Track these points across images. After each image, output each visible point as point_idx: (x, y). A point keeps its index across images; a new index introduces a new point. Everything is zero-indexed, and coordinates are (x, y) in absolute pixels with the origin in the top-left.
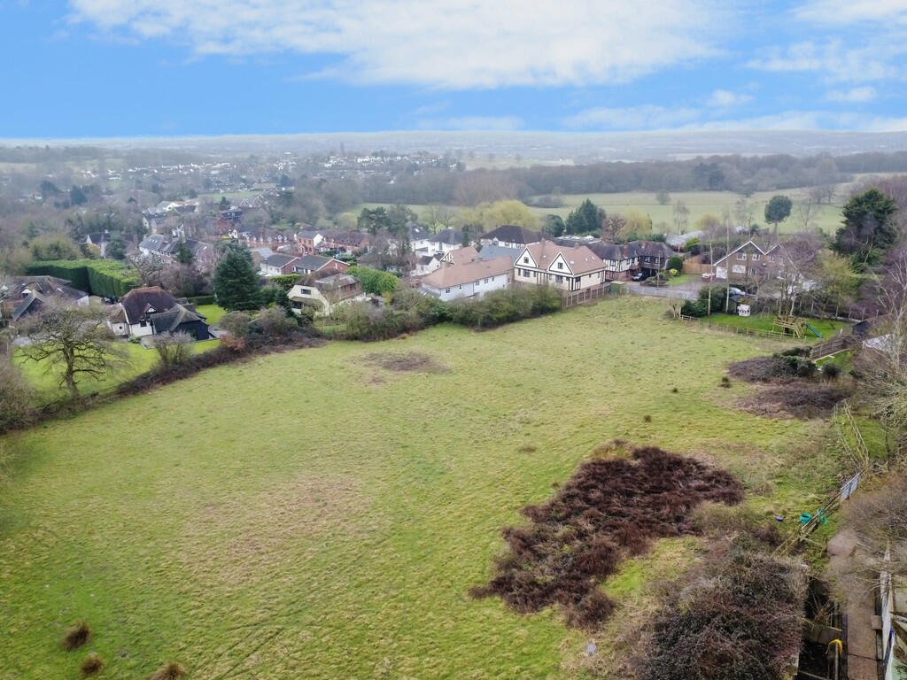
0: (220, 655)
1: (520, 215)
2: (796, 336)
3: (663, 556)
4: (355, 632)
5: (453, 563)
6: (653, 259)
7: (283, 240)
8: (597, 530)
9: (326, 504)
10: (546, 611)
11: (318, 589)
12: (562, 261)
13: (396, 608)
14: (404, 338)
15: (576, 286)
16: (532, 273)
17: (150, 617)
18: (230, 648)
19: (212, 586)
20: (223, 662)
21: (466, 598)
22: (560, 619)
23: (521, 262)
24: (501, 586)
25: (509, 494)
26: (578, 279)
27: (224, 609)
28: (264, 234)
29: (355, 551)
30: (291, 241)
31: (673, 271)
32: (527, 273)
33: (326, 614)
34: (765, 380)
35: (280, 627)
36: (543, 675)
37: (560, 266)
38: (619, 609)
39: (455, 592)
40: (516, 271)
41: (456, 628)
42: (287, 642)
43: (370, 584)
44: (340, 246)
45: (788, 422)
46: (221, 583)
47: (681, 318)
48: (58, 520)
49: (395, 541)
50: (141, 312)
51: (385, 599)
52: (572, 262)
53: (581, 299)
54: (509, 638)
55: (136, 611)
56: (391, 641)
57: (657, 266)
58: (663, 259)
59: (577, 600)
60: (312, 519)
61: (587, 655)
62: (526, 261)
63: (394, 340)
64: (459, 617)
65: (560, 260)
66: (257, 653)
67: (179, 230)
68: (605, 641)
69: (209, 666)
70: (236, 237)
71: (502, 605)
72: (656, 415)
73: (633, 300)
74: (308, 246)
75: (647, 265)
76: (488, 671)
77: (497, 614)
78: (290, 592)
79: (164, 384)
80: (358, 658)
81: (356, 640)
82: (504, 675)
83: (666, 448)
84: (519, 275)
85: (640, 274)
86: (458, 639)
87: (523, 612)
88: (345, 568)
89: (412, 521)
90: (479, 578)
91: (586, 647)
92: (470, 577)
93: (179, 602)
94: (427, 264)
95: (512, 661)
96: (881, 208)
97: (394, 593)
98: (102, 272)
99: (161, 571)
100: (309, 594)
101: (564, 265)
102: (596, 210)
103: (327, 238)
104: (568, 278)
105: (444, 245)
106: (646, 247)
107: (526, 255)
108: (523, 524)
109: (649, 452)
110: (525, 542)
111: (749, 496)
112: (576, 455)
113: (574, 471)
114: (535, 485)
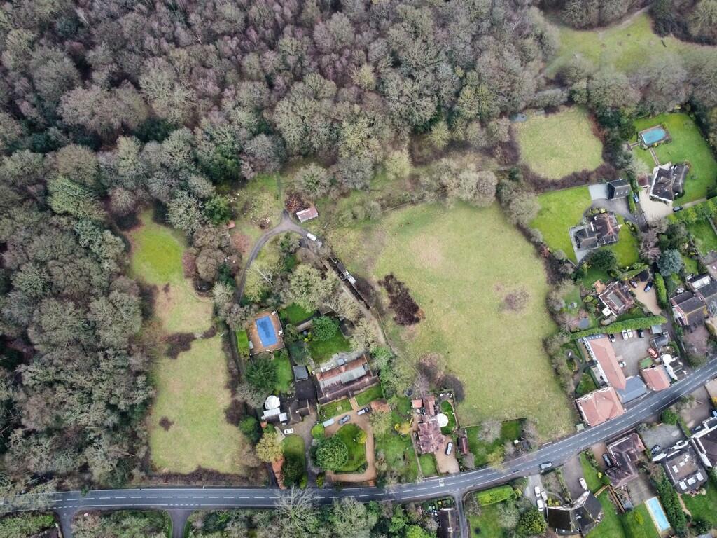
5: (401, 273)
8: (397, 295)
10: (383, 278)
11: (404, 254)
19: (412, 240)
21: (392, 271)
22: (381, 279)
25: (417, 290)
27: (406, 241)
29: (411, 260)
34: (443, 378)
36: (374, 273)
38: (379, 286)
39: (394, 270)
41: (387, 267)
45: (418, 358)
49: (411, 267)
59: (383, 283)
60: (425, 256)
61: (373, 278)
64: (388, 269)
68: (375, 281)
71: (388, 274)
72: (435, 336)
77: (386, 273)
83: (417, 324)
86: (385, 267)
87: (385, 276)
88: (407, 258)
89: (416, 271)
90: (395, 274)
91: (375, 279)
100: (404, 252)
108: (406, 286)
109: (417, 320)
110: (399, 284)
111: (394, 323)
112: (424, 308)
113: (417, 303)
114: (416, 295)
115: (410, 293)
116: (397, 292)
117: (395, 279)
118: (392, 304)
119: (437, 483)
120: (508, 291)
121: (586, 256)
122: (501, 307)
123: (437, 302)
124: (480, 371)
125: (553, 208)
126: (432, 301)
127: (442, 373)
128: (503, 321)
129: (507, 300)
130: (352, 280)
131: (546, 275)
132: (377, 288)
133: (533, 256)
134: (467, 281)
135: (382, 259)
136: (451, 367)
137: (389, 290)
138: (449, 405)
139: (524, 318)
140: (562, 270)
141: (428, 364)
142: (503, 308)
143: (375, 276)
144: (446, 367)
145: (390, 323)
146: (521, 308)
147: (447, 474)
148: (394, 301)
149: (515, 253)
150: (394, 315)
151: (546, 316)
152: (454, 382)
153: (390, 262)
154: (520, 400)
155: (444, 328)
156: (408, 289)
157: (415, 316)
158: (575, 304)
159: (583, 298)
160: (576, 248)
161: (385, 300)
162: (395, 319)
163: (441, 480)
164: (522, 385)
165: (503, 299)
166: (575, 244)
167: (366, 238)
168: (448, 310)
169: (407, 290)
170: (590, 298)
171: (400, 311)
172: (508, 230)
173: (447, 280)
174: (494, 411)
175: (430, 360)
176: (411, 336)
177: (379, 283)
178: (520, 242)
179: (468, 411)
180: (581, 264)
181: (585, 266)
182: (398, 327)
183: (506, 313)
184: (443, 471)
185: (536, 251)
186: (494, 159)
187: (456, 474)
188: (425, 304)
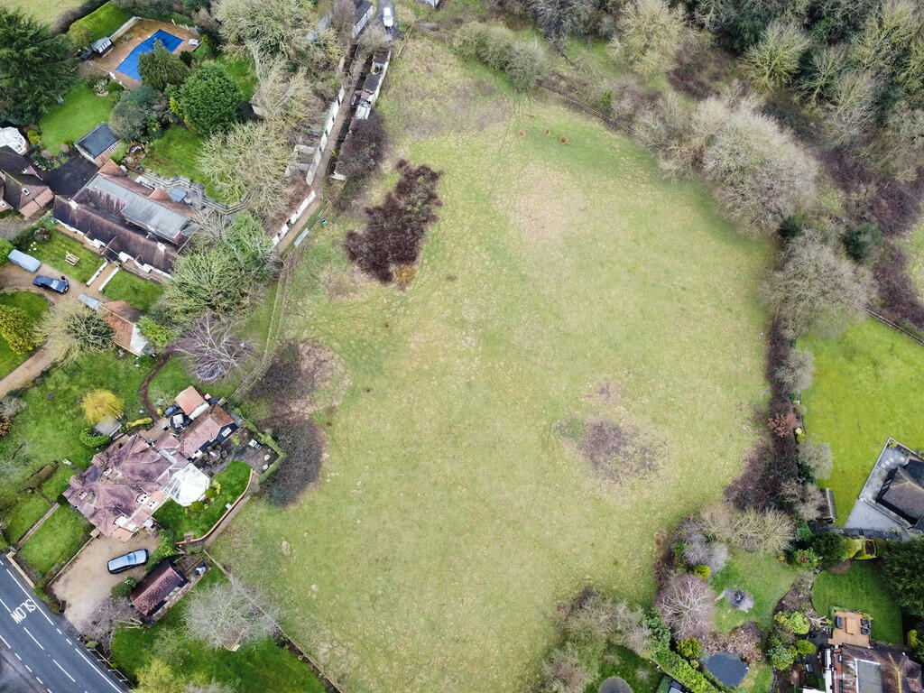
3: (380, 194)
10: (417, 166)
21: (445, 171)
22: (412, 163)
24: (434, 177)
25: (448, 232)
38: (394, 167)
39: (450, 173)
54: (426, 155)
59: (408, 171)
64: (445, 163)
68: (397, 155)
71: (433, 168)
77: (433, 164)
87: (425, 165)
90: (443, 180)
92: (447, 181)
108: (436, 211)
109: (386, 278)
110: (432, 197)
111: (342, 239)
112: (424, 270)
113: (421, 255)
114: (438, 241)
115: (430, 229)
116: (412, 204)
117: (435, 186)
118: (379, 210)
119: (16, 600)
120: (620, 414)
121: (880, 534)
122: (570, 429)
123: (459, 287)
124: (384, 494)
125: (891, 371)
126: (451, 278)
127: (309, 410)
128: (545, 457)
129: (599, 429)
130: (363, 112)
131: (738, 473)
132: (387, 166)
133: (748, 413)
134: (557, 316)
135: (451, 141)
136: (340, 419)
137: (403, 189)
138: (243, 483)
139: (599, 500)
140: (790, 489)
141: (306, 365)
142: (573, 435)
143: (407, 149)
144: (331, 410)
145: (336, 231)
146: (613, 475)
147: (59, 607)
148: (388, 211)
149: (713, 367)
150: (360, 228)
151: (649, 551)
152: (309, 450)
153: (459, 157)
154: (389, 655)
155: (415, 342)
156: (435, 218)
157: (393, 268)
158: (747, 605)
159: (780, 607)
160: (868, 494)
161: (376, 194)
162: (351, 235)
163: (31, 604)
164: (433, 626)
165: (591, 419)
166: (876, 484)
167: (466, 94)
168: (462, 323)
169: (431, 218)
170: (800, 624)
171: (376, 235)
172: (744, 319)
173: (523, 278)
174: (308, 604)
175: (320, 363)
176: (339, 290)
177: (401, 164)
178: (750, 361)
179: (261, 538)
180: (849, 534)
181: (859, 544)
182: (339, 253)
183: (570, 452)
184: (60, 590)
185: (765, 408)
186: (841, 194)
187: (70, 631)
188: (434, 268)
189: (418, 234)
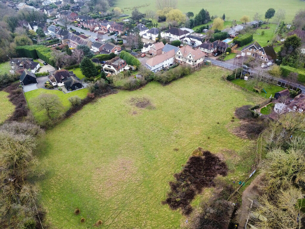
0: (109, 218)
1: (178, 16)
2: (259, 93)
3: (205, 194)
4: (137, 213)
5: (158, 193)
6: (221, 48)
7: (96, 24)
8: (191, 184)
9: (126, 169)
10: (178, 210)
11: (128, 199)
12: (191, 55)
13: (145, 206)
14: (141, 89)
15: (195, 63)
16: (181, 58)
17: (92, 206)
18: (111, 216)
19: (103, 197)
20: (110, 220)
21: (161, 204)
22: (181, 212)
23: (178, 53)
24: (169, 201)
25: (171, 168)
26: (196, 61)
27: (107, 204)
28: (89, 23)
29: (135, 188)
30: (99, 25)
31: (228, 53)
32: (179, 57)
33: (130, 207)
34: (244, 119)
35: (120, 211)
36: (177, 228)
37: (190, 57)
38: (194, 210)
39: (158, 202)
40: (176, 56)
41: (159, 213)
42: (123, 215)
43: (139, 198)
44: (116, 30)
45: (245, 141)
46: (105, 196)
47: (226, 80)
48: (61, 172)
49: (144, 184)
50: (60, 78)
51: (143, 203)
52: (194, 56)
53: (196, 68)
54: (170, 217)
55: (88, 204)
56: (145, 216)
57: (223, 50)
58: (224, 49)
59: (185, 207)
60: (123, 175)
61: (186, 223)
62: (179, 53)
63: (138, 90)
64: (159, 210)
65: (190, 55)
66: (117, 218)
67: (58, 16)
68: (190, 219)
69: (107, 221)
70: (79, 21)
71: (169, 207)
72: (211, 136)
73: (213, 68)
74: (105, 29)
75: (219, 50)
76: (165, 226)
77: (168, 210)
78: (121, 200)
79: (74, 113)
80: (138, 220)
81: (137, 215)
82: (168, 227)
83: (212, 152)
84: (177, 57)
85: (217, 54)
86: (159, 216)
87: (173, 210)
88: (133, 193)
89: (148, 177)
90: (164, 198)
91: (186, 221)
92: (162, 197)
93: (97, 202)
94: (147, 47)
95: (170, 224)
96: (296, 43)
97: (144, 202)
98: (42, 53)
99: (91, 192)
100: (126, 201)
101: (191, 57)
102: (205, 13)
103: (112, 27)
104: (192, 61)
105: (152, 34)
106: (220, 43)
107: (179, 51)
108: (174, 180)
109: (207, 154)
110: (174, 187)
111: (229, 173)
112: (189, 153)
113: (188, 160)
114: (178, 165)
115: (180, 170)
116: (187, 185)
117: (170, 194)
118: (207, 185)
132: (198, 211)
137: (190, 196)
142: (151, 107)
143: (182, 223)
144: (233, 121)
145: (232, 177)
146: (145, 99)
148: (201, 185)
156: (176, 175)
157: (203, 157)
162: (224, 174)
169: (178, 177)
171: (210, 173)
176: (230, 153)
177: (188, 212)
182: (231, 167)
183: (155, 104)
188: (184, 154)
189: (187, 170)
